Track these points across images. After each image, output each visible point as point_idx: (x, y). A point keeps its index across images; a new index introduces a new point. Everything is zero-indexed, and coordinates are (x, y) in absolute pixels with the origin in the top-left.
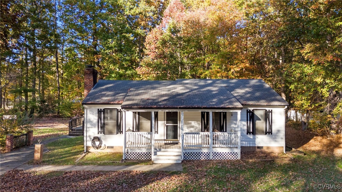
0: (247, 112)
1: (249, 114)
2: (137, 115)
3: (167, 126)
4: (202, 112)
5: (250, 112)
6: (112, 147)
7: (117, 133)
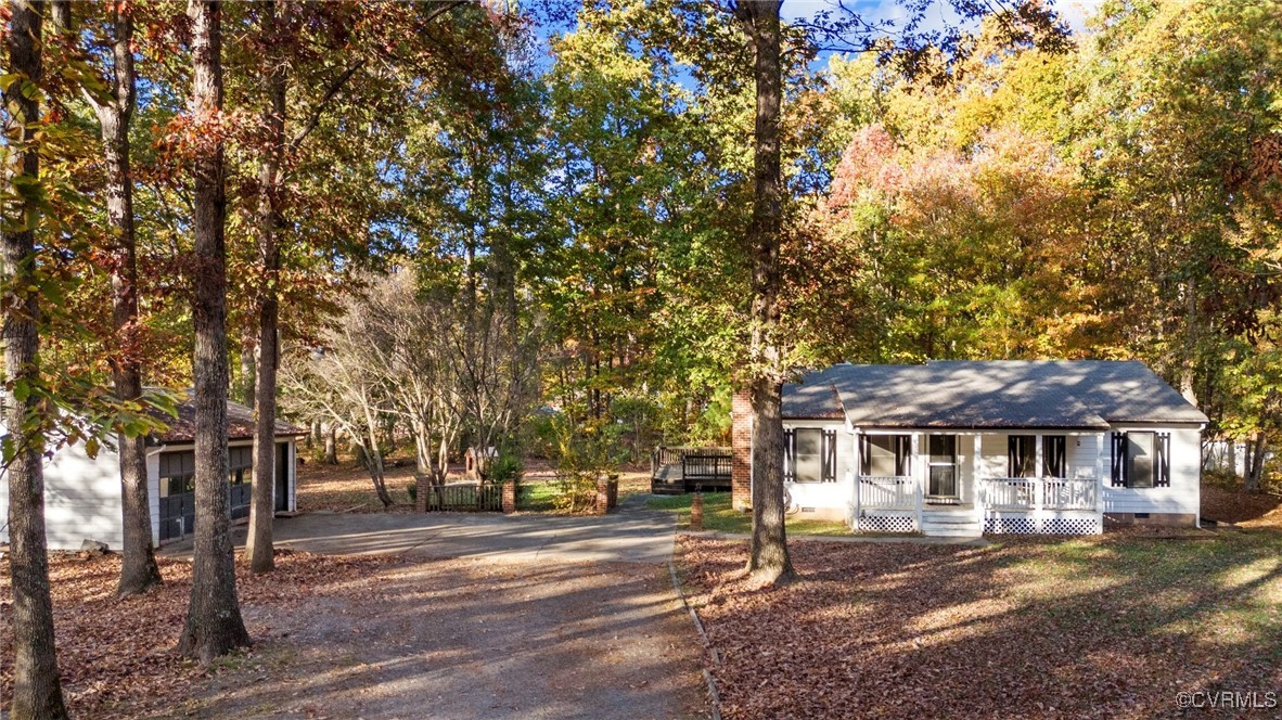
0: (1113, 437)
1: (1116, 441)
2: (865, 443)
3: (931, 467)
4: (1010, 437)
5: (1119, 436)
6: (812, 510)
7: (823, 480)
